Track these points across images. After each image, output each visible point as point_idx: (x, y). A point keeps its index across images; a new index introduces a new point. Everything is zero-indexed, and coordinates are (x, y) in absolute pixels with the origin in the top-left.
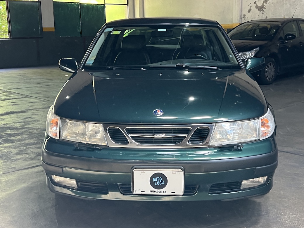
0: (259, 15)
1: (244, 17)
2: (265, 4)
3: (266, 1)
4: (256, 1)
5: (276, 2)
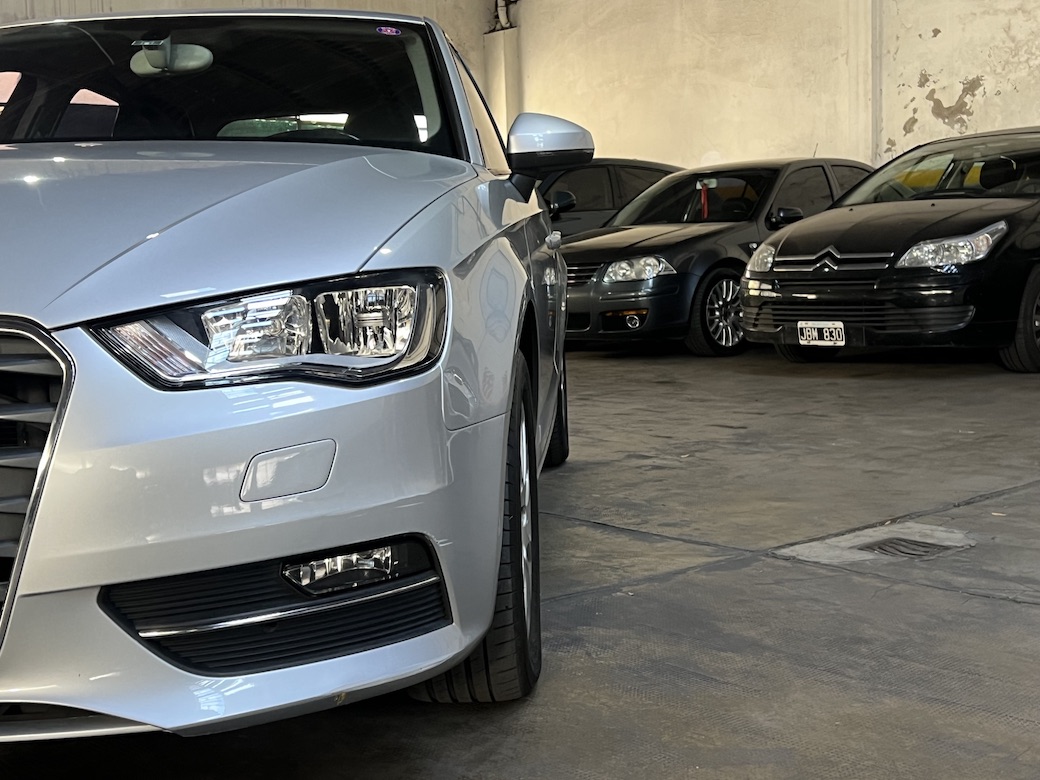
1: (889, 150)
2: (967, 99)
3: (972, 86)
4: (933, 91)
5: (1009, 87)
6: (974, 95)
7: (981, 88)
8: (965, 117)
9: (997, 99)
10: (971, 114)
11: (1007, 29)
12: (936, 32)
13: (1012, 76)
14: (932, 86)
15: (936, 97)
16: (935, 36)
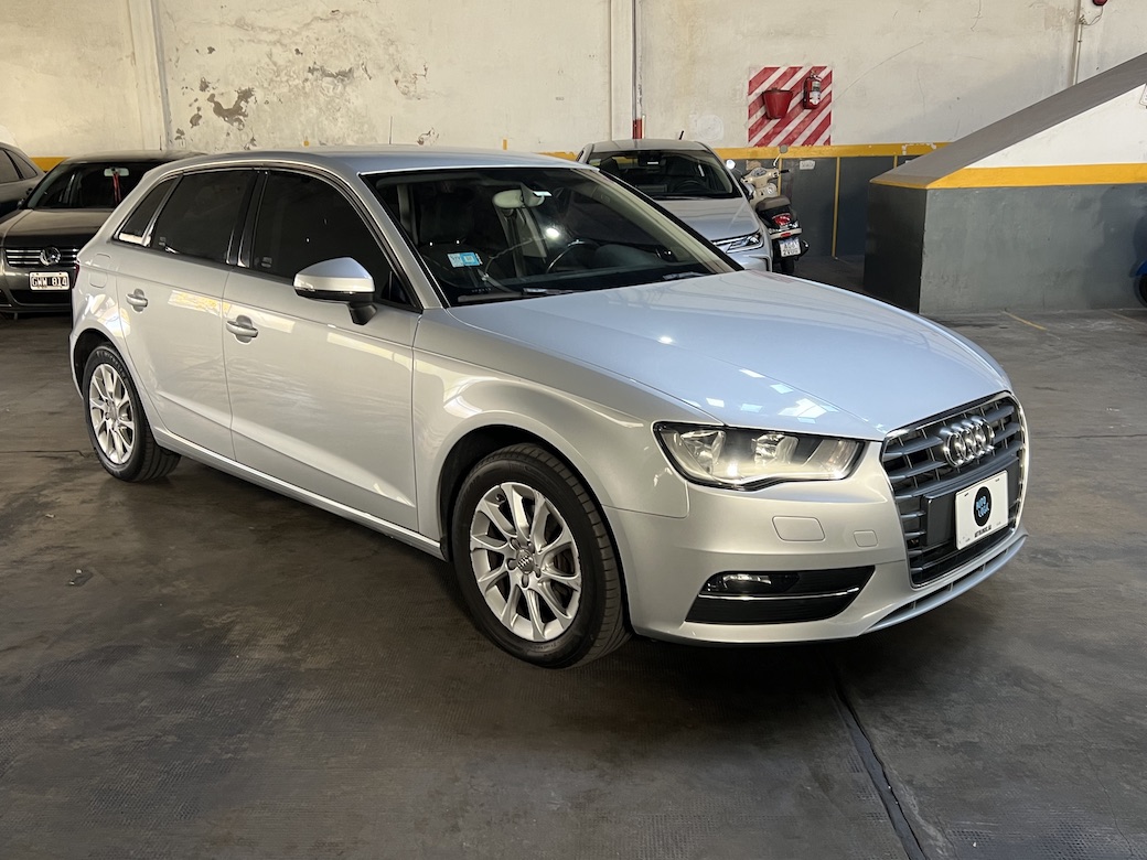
0: (228, 134)
1: (178, 138)
2: (243, 104)
3: (245, 95)
4: (213, 96)
5: (275, 99)
6: (247, 102)
7: (253, 98)
8: (241, 117)
9: (266, 107)
10: (246, 116)
11: (270, 56)
12: (211, 50)
13: (277, 91)
14: (212, 92)
15: (216, 100)
16: (210, 52)
